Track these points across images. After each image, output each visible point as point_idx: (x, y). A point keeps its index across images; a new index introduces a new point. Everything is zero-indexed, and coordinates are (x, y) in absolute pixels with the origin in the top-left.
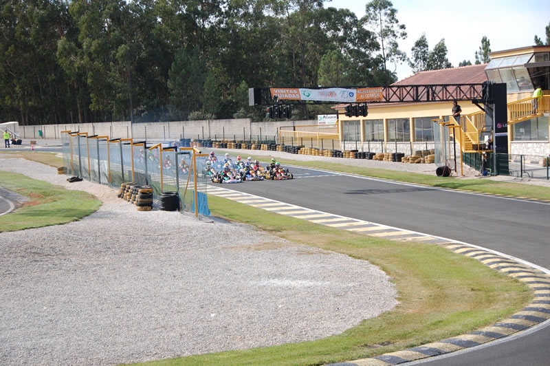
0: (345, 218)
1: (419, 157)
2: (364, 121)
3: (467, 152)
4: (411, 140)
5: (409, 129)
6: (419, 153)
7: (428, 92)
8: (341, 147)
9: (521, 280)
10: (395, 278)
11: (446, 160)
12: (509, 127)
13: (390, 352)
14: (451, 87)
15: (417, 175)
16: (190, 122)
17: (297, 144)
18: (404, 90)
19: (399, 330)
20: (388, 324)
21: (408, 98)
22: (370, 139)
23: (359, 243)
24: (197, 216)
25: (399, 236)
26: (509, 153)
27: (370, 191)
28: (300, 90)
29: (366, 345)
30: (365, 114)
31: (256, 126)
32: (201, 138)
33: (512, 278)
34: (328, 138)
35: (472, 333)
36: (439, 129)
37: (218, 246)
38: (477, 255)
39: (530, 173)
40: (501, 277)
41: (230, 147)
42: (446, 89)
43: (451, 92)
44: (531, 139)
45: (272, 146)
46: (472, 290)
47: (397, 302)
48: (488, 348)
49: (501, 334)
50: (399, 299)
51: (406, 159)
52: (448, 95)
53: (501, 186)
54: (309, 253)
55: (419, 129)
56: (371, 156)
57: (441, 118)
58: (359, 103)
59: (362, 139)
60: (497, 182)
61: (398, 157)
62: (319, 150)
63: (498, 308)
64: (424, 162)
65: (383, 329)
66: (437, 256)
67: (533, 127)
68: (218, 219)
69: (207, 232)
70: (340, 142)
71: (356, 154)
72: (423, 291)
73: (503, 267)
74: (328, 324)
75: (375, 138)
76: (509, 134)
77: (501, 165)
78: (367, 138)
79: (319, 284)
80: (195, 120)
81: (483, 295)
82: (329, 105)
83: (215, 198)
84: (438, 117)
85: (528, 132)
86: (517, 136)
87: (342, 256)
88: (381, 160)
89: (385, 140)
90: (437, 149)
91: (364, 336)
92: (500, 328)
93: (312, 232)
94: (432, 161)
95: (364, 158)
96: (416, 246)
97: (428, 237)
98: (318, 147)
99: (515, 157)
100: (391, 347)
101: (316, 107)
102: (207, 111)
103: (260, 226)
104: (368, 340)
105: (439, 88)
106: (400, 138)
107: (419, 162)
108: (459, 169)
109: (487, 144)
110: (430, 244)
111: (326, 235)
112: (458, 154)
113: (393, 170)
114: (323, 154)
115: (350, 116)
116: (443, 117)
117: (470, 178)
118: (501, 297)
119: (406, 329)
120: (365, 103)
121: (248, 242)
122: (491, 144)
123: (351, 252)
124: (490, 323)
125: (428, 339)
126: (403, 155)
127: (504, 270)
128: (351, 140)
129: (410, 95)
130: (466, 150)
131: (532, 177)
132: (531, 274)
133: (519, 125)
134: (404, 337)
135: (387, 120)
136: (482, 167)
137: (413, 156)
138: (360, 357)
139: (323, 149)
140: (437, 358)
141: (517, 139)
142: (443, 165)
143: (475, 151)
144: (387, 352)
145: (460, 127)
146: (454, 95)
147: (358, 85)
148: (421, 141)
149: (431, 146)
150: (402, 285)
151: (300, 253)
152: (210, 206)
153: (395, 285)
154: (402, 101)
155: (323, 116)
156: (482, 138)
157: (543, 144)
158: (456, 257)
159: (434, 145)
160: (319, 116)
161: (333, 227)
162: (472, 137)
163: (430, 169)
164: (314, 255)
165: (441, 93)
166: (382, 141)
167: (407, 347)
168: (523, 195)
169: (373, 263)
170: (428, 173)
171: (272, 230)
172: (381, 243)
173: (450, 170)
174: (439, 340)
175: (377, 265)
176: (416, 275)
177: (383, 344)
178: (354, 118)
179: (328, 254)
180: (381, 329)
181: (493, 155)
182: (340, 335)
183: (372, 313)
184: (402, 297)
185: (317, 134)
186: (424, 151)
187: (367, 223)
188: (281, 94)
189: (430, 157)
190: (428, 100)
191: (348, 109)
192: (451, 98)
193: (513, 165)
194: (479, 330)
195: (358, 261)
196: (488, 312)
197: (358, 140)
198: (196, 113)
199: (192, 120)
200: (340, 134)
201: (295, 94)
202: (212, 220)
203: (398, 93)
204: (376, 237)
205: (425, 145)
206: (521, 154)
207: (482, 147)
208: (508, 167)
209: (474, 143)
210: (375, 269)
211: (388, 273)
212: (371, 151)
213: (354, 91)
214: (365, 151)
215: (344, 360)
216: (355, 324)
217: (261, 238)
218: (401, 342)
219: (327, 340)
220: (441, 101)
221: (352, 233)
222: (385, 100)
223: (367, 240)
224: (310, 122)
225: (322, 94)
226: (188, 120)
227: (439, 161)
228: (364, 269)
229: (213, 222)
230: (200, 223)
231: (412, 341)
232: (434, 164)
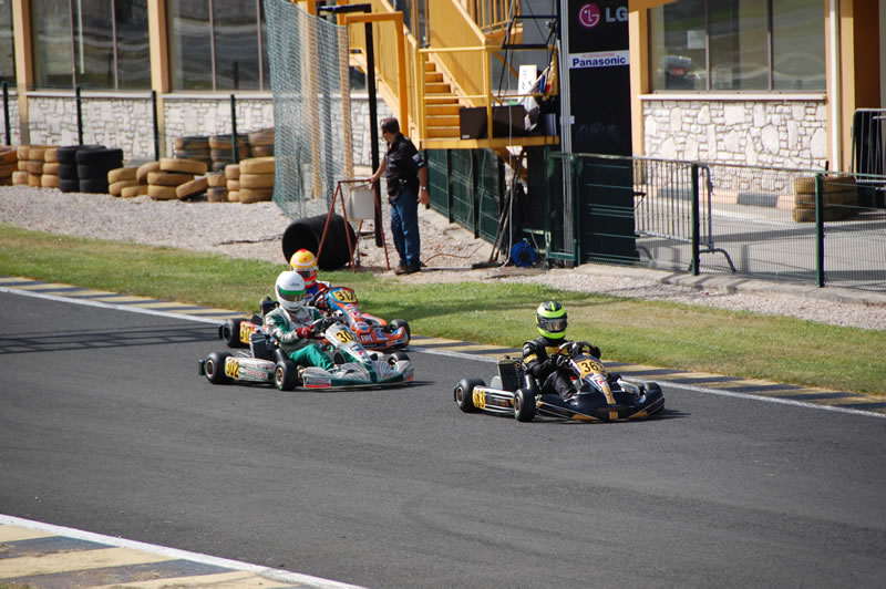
1: (197, 170)
3: (434, 144)
4: (157, 82)
5: (144, 26)
6: (195, 147)
11: (334, 187)
12: (634, 22)
15: (188, 261)
26: (636, 152)
36: (293, 26)
39: (734, 250)
44: (737, 85)
51: (129, 178)
55: (194, 28)
61: (88, 169)
64: (222, 195)
67: (750, 24)
76: (634, 57)
77: (599, 210)
85: (729, 49)
86: (671, 67)
88: (4, 180)
89: (21, 77)
90: (286, 131)
94: (263, 192)
99: (663, 171)
106: (100, 68)
107: (196, 196)
109: (530, 104)
113: (65, 231)
122: (548, 103)
126: (114, 158)
130: (430, 135)
131: (746, 273)
133: (680, 14)
136: (506, 221)
137: (165, 163)
141: (672, 84)
142: (315, 208)
143: (471, 144)
145: (399, 20)
148: (207, 86)
149: (254, 116)
156: (504, 76)
157: (798, 110)
159: (268, 109)
162: (461, 75)
163: (252, 230)
166: (8, 82)
168: (702, 362)
170: (241, 252)
173: (357, 235)
181: (558, 163)
186: (219, 138)
189: (253, 170)
193: (654, 213)
205: (226, 108)
206: (692, 156)
207: (504, 122)
208: (630, 223)
209: (467, 101)
227: (296, 192)
232: (272, 206)
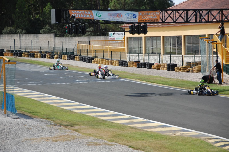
0: (127, 116)
1: (189, 68)
2: (145, 37)
3: (227, 63)
4: (183, 54)
5: (181, 44)
6: (189, 64)
7: (196, 15)
8: (126, 58)
14: (215, 11)
15: (187, 82)
16: (4, 35)
17: (91, 55)
18: (177, 13)
21: (180, 20)
22: (150, 52)
23: (138, 136)
24: (5, 113)
25: (170, 131)
27: (147, 94)
28: (93, 11)
30: (145, 32)
31: (58, 40)
32: (13, 49)
34: (116, 50)
36: (205, 45)
37: (22, 139)
41: (37, 57)
42: (211, 13)
43: (215, 15)
45: (71, 56)
51: (178, 69)
52: (212, 18)
54: (97, 144)
55: (189, 45)
56: (150, 66)
57: (207, 36)
58: (141, 23)
59: (143, 52)
61: (172, 67)
62: (109, 60)
64: (193, 71)
66: (200, 148)
68: (23, 115)
69: (13, 126)
70: (126, 54)
71: (138, 64)
75: (155, 51)
78: (147, 51)
80: (8, 34)
82: (118, 24)
83: (22, 99)
84: (205, 35)
87: (123, 147)
88: (159, 69)
89: (162, 53)
90: (203, 61)
93: (100, 127)
94: (199, 71)
95: (145, 67)
96: (184, 140)
97: (194, 132)
98: (108, 58)
101: (107, 26)
102: (18, 27)
103: (58, 121)
105: (205, 12)
106: (174, 51)
107: (188, 72)
110: (194, 138)
113: (168, 77)
114: (112, 64)
115: (133, 34)
116: (209, 35)
117: (228, 85)
120: (146, 23)
121: (47, 135)
123: (131, 144)
126: (176, 65)
128: (134, 53)
129: (182, 18)
130: (226, 62)
135: (164, 37)
137: (184, 66)
139: (112, 60)
142: (207, 74)
145: (222, 44)
146: (217, 17)
147: (142, 8)
148: (191, 54)
149: (198, 59)
151: (89, 144)
152: (17, 104)
154: (175, 22)
155: (112, 33)
158: (215, 150)
159: (201, 58)
160: (109, 33)
161: (117, 123)
163: (197, 77)
164: (101, 146)
165: (207, 16)
166: (160, 53)
170: (195, 80)
171: (67, 125)
172: (156, 136)
178: (136, 35)
179: (112, 145)
185: (108, 47)
186: (192, 62)
187: (145, 120)
188: (77, 14)
189: (198, 67)
190: (196, 22)
191: (131, 27)
192: (215, 20)
197: (140, 53)
198: (9, 28)
199: (5, 33)
200: (126, 48)
201: (89, 15)
202: (18, 117)
203: (172, 15)
204: (151, 132)
205: (194, 58)
212: (150, 62)
213: (137, 13)
214: (145, 62)
217: (58, 131)
220: (206, 22)
221: (132, 128)
222: (161, 21)
223: (144, 134)
224: (102, 38)
225: (111, 15)
226: (2, 34)
227: (205, 71)
229: (19, 118)
230: (8, 119)
232: (201, 73)
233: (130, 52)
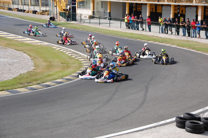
0: (14, 35)
1: (43, 13)
3: (61, 12)
4: (40, 6)
5: (39, 1)
6: (43, 11)
9: (79, 60)
10: (33, 59)
11: (53, 14)
12: (76, 3)
13: (30, 86)
15: (42, 20)
19: (34, 78)
20: (30, 75)
22: (24, 4)
23: (19, 45)
25: (35, 43)
26: (76, 13)
27: (24, 25)
29: (21, 83)
33: (76, 59)
34: (6, 2)
35: (61, 79)
36: (51, 2)
38: (64, 51)
39: (84, 21)
40: (72, 59)
44: (84, 8)
46: (62, 63)
47: (34, 68)
48: (67, 84)
49: (71, 79)
50: (34, 66)
51: (38, 13)
53: (73, 25)
55: (43, 2)
56: (24, 11)
59: (20, 4)
60: (72, 24)
61: (35, 12)
62: (2, 7)
63: (71, 70)
64: (45, 15)
65: (28, 78)
66: (49, 51)
67: (85, 3)
70: (11, 5)
71: (18, 10)
72: (44, 64)
73: (73, 55)
74: (6, 75)
75: (26, 4)
76: (76, 6)
77: (74, 17)
78: (22, 4)
79: (3, 60)
81: (66, 65)
85: (83, 6)
86: (79, 7)
87: (12, 50)
88: (28, 13)
89: (30, 5)
90: (50, 10)
91: (20, 80)
92: (71, 77)
94: (48, 15)
95: (21, 11)
96: (42, 47)
97: (46, 43)
98: (2, 6)
99: (78, 14)
100: (31, 84)
104: (22, 81)
106: (36, 4)
107: (43, 15)
108: (58, 18)
109: (69, 9)
110: (46, 46)
111: (6, 41)
112: (58, 12)
113: (33, 17)
114: (4, 9)
117: (62, 22)
118: (72, 66)
119: (37, 78)
122: (70, 9)
123: (16, 48)
124: (68, 75)
125: (45, 81)
126: (37, 11)
127: (73, 56)
128: (16, 4)
130: (61, 11)
131: (85, 22)
132: (83, 58)
133: (80, 2)
134: (36, 80)
136: (67, 18)
137: (41, 12)
138: (19, 88)
139: (4, 7)
140: (48, 88)
141: (79, 8)
142: (52, 16)
143: (64, 12)
144: (29, 86)
145: (59, 2)
148: (44, 6)
149: (48, 9)
150: (36, 61)
153: (33, 61)
156: (67, 7)
157: (89, 10)
158: (56, 51)
161: (8, 38)
162: (63, 6)
163: (47, 18)
166: (29, 5)
167: (37, 84)
168: (81, 29)
169: (24, 53)
172: (28, 45)
173: (55, 18)
174: (49, 81)
175: (26, 53)
176: (41, 57)
177: (28, 83)
179: (6, 49)
180: (27, 77)
181: (71, 13)
182: (11, 80)
183: (24, 71)
184: (36, 65)
186: (45, 10)
187: (22, 37)
189: (47, 13)
193: (78, 18)
194: (64, 78)
195: (19, 52)
196: (67, 71)
197: (19, 4)
200: (11, 1)
204: (26, 43)
205: (45, 8)
206: (81, 13)
207: (67, 10)
208: (76, 18)
209: (64, 8)
210: (25, 55)
211: (31, 57)
212: (24, 9)
214: (21, 9)
215: (12, 89)
216: (17, 75)
218: (35, 82)
219: (6, 81)
221: (16, 41)
223: (22, 44)
227: (51, 15)
228: (21, 55)
231: (39, 82)
233: (13, 3)
